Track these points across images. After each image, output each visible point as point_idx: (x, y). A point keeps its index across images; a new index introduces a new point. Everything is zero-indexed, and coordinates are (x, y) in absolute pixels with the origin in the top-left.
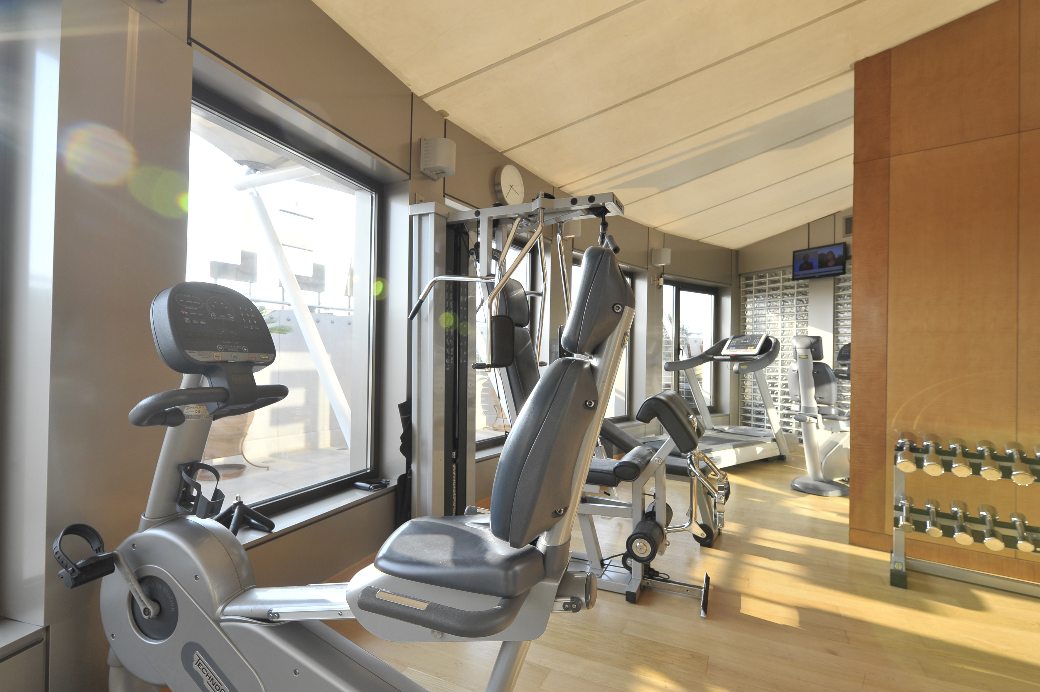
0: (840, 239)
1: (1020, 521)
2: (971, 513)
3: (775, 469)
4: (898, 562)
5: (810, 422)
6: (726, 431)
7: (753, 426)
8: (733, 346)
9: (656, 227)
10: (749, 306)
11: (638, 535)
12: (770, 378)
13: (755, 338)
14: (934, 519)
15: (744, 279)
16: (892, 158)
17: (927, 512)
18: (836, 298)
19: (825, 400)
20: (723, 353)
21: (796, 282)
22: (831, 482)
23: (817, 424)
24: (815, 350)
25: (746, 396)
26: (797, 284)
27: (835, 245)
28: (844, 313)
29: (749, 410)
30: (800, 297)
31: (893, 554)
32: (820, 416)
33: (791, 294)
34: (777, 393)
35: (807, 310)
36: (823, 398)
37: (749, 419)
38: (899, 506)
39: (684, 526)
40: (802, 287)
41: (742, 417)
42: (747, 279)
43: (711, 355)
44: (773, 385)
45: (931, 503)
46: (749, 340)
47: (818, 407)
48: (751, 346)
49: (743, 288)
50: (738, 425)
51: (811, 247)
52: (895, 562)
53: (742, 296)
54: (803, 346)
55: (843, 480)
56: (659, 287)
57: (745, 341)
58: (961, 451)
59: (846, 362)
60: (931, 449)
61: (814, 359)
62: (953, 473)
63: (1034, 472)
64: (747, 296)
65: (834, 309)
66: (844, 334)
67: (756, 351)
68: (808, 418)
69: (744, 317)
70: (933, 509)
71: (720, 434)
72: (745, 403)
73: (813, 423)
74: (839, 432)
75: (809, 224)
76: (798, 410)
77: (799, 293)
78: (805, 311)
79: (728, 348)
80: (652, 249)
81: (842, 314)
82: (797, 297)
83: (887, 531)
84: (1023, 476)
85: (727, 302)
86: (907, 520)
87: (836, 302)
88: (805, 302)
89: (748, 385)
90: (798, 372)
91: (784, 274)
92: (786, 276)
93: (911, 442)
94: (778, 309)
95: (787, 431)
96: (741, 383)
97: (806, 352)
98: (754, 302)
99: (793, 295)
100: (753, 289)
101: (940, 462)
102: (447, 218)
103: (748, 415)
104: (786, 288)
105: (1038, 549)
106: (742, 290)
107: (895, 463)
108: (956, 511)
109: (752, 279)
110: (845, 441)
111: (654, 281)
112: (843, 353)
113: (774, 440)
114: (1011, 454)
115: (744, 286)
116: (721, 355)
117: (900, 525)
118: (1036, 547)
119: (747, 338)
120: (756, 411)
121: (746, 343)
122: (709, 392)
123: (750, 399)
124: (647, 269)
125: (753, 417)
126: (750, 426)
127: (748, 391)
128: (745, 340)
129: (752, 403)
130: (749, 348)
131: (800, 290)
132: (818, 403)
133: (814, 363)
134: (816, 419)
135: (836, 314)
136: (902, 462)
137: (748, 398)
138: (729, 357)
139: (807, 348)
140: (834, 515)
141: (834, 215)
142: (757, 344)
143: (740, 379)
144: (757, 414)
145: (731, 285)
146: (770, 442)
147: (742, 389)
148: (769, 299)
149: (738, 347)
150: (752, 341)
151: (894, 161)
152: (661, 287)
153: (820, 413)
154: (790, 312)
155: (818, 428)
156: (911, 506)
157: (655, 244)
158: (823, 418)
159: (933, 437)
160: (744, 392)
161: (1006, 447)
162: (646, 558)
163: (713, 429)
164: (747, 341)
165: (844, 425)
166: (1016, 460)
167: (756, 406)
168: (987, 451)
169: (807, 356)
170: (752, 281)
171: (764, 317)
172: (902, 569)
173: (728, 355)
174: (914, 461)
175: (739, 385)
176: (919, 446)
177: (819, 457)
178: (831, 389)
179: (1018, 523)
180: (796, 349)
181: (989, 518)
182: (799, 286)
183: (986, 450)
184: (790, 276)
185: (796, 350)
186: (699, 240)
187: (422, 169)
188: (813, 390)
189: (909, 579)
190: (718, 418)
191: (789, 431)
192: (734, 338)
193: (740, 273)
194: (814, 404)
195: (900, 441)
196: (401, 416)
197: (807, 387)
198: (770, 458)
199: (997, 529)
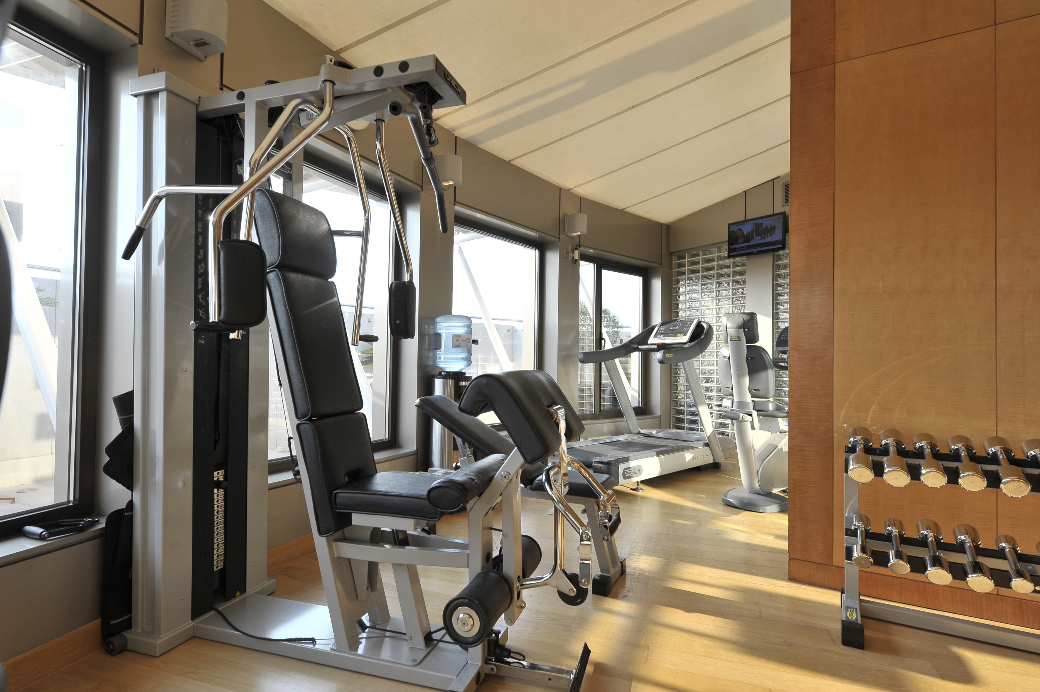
0: (779, 209)
1: (1009, 548)
2: (946, 538)
3: (708, 480)
4: (851, 608)
5: (743, 421)
6: (653, 436)
7: (686, 430)
8: (661, 334)
9: (571, 189)
10: (681, 290)
11: (461, 600)
12: (705, 373)
13: (687, 323)
14: (897, 547)
15: (676, 258)
16: (837, 65)
17: (888, 538)
18: (775, 277)
19: (761, 393)
20: (650, 342)
21: (732, 260)
22: (769, 495)
23: (752, 422)
24: (749, 330)
25: (678, 394)
26: (733, 262)
27: (774, 215)
28: (784, 295)
29: (682, 410)
30: (736, 278)
31: (844, 595)
32: (755, 413)
33: (726, 275)
34: (712, 390)
35: (744, 292)
36: (758, 390)
37: (682, 421)
38: (851, 529)
39: (542, 578)
40: (739, 266)
41: (674, 419)
42: (680, 258)
43: (637, 344)
44: (708, 381)
45: (894, 525)
46: (679, 326)
47: (753, 401)
48: (681, 333)
49: (674, 269)
50: (670, 428)
51: (747, 219)
52: (847, 608)
53: (674, 278)
54: (735, 326)
55: (783, 491)
56: (574, 261)
57: (674, 328)
58: (930, 450)
59: (786, 349)
60: (892, 449)
61: (747, 343)
62: (923, 482)
63: (1030, 479)
64: (680, 277)
65: (773, 291)
66: (784, 319)
67: (686, 339)
68: (742, 415)
69: (676, 302)
70: (895, 532)
71: (645, 439)
72: (677, 403)
73: (747, 421)
74: (778, 433)
75: (745, 191)
76: (730, 406)
77: (736, 273)
78: (742, 293)
79: (655, 336)
80: (565, 215)
81: (782, 295)
82: (733, 277)
83: (836, 562)
84: (1016, 484)
85: (657, 285)
86: (864, 550)
87: (775, 282)
88: (742, 283)
89: (681, 381)
90: (729, 358)
91: (719, 251)
92: (722, 254)
93: (866, 441)
94: (713, 292)
95: (723, 434)
96: (673, 379)
97: (738, 333)
98: (687, 284)
99: (729, 275)
100: (686, 269)
101: (905, 467)
102: (197, 106)
103: (682, 416)
104: (721, 267)
105: (1037, 588)
106: (674, 270)
107: (846, 471)
108: (926, 535)
109: (684, 258)
110: (784, 444)
111: (567, 253)
112: (782, 338)
113: (707, 445)
114: (995, 454)
115: (676, 267)
116: (648, 344)
117: (853, 558)
118: (1035, 586)
119: (676, 323)
120: (690, 411)
121: (676, 330)
122: (637, 389)
123: (683, 398)
124: (559, 238)
125: (687, 419)
126: (683, 429)
127: (682, 388)
128: (674, 326)
129: (685, 403)
130: (679, 335)
131: (737, 269)
132: (753, 396)
133: (747, 346)
134: (751, 417)
135: (775, 296)
136: (855, 468)
137: (681, 396)
138: (655, 347)
139: (740, 327)
140: (771, 538)
141: (773, 180)
142: (688, 331)
143: (673, 375)
144: (691, 415)
145: (661, 264)
146: (702, 447)
147: (674, 387)
148: (703, 281)
149: (666, 334)
150: (682, 327)
151: (840, 68)
152: (576, 262)
153: (756, 408)
154: (726, 295)
155: (753, 428)
156: (866, 529)
157: (568, 208)
158: (758, 415)
159: (893, 432)
160: (677, 389)
161: (986, 445)
162: (472, 639)
163: (639, 433)
164: (677, 328)
165: (783, 424)
166: (1002, 462)
167: (690, 406)
168: (964, 450)
169: (739, 337)
170: (684, 260)
171: (697, 301)
172: (857, 619)
173: (655, 344)
174: (871, 466)
175: (671, 382)
176: (876, 446)
177: (756, 464)
178: (767, 378)
179: (1007, 550)
180: (727, 329)
181: (968, 544)
182: (735, 265)
183: (963, 448)
184: (726, 254)
185: (727, 331)
186: (624, 209)
187: (168, 34)
188: (747, 379)
189: (867, 633)
190: (647, 420)
191: (726, 434)
192: (662, 324)
193: (671, 251)
194: (749, 398)
195: (852, 439)
196: (118, 416)
197: (740, 376)
198: (702, 466)
199: (981, 559)
